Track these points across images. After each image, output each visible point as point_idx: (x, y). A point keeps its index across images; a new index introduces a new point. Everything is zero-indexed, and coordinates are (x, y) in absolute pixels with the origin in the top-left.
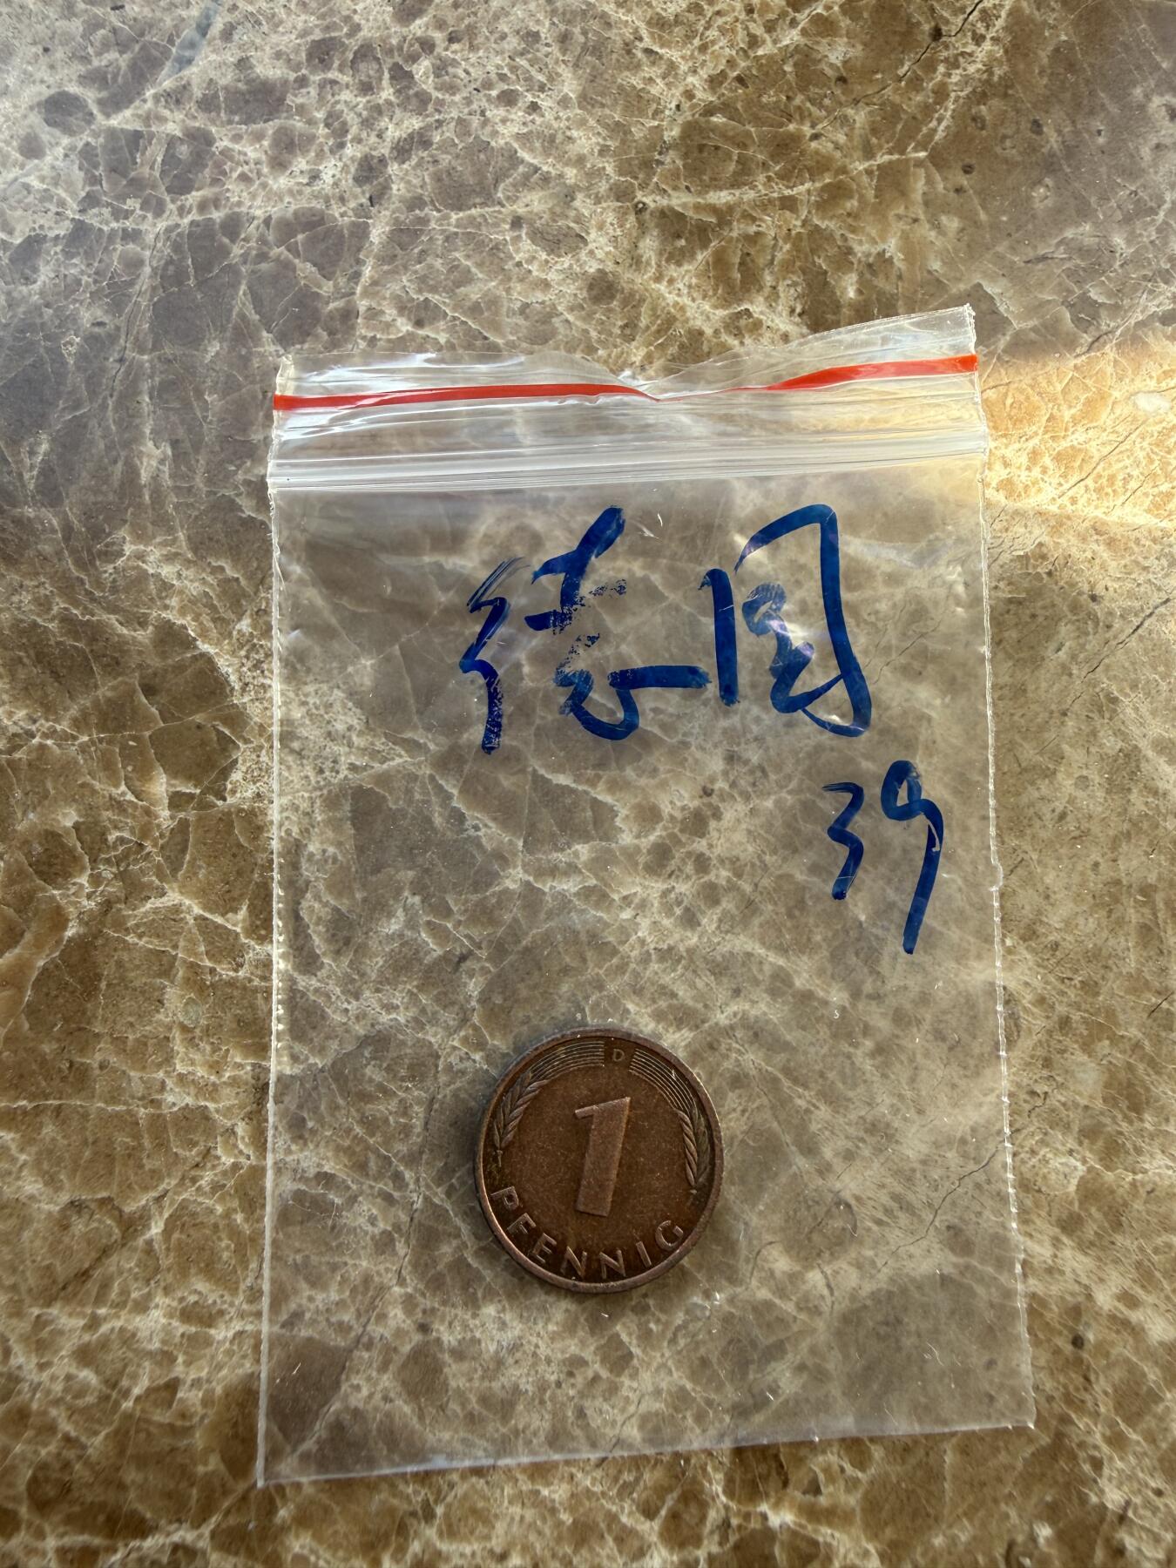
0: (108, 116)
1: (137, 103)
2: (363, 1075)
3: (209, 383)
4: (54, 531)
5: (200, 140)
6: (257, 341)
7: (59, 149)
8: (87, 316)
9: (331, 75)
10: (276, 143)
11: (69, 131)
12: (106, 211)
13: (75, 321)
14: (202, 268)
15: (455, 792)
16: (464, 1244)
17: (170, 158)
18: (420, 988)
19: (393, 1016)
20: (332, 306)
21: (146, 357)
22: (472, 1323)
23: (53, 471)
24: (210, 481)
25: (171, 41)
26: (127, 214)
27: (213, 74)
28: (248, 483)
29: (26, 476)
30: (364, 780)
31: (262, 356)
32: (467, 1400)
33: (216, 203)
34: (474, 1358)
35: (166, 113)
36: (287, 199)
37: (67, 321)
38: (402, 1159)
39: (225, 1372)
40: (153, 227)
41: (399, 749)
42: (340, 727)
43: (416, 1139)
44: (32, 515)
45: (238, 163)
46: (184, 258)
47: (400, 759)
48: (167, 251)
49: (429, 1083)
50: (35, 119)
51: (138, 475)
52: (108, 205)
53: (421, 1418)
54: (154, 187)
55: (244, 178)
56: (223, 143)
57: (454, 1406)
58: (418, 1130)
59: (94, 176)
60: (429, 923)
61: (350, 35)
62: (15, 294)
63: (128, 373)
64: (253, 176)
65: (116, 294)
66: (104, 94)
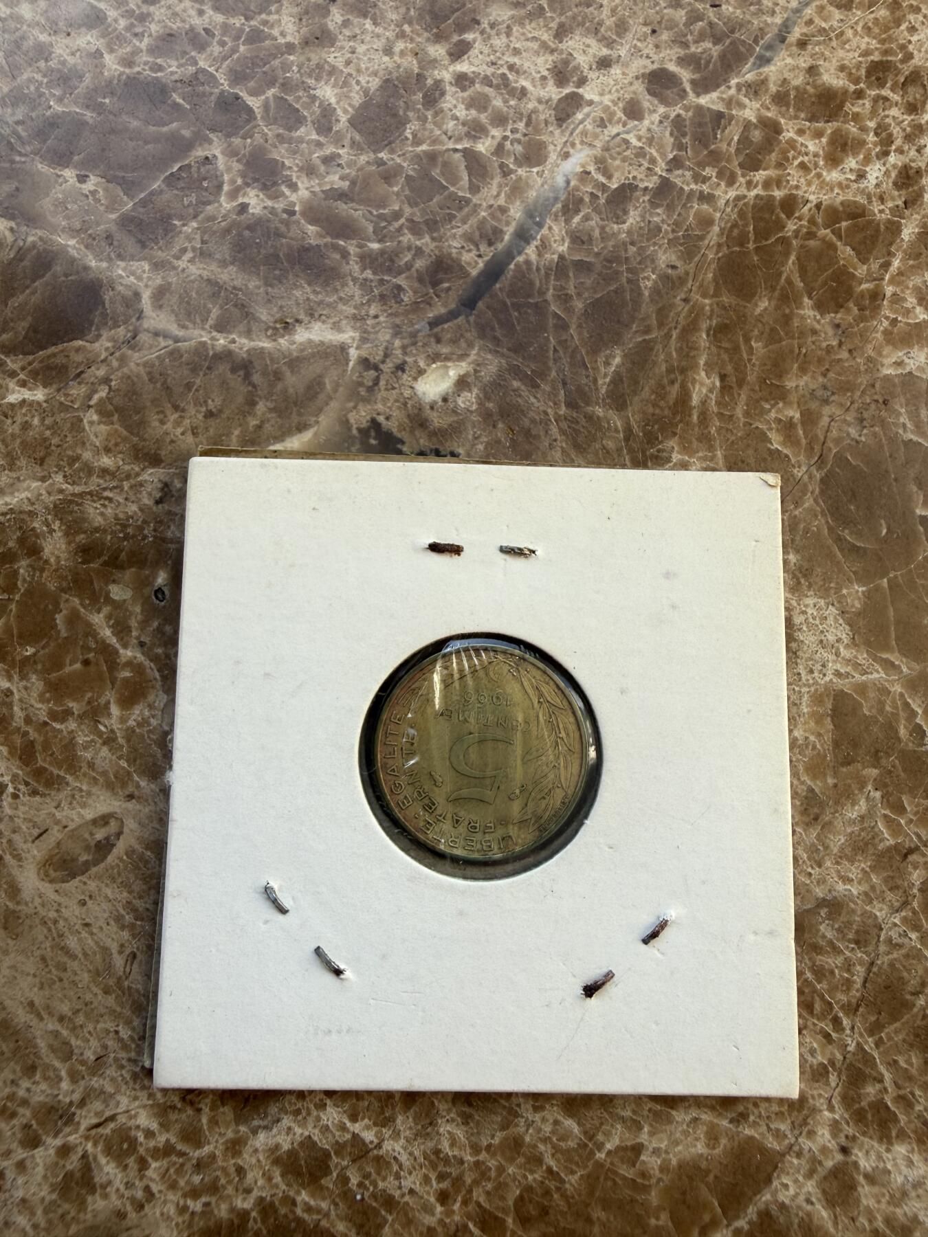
0: (698, 95)
1: (723, 88)
2: (818, 930)
3: (756, 332)
4: (617, 431)
5: (772, 129)
6: (800, 305)
7: (655, 116)
8: (665, 257)
9: (884, 92)
10: (832, 142)
11: (664, 101)
12: (688, 174)
13: (653, 261)
14: (761, 234)
15: (920, 711)
16: (885, 1089)
17: (745, 140)
18: (873, 868)
19: (848, 887)
20: (864, 286)
21: (707, 301)
22: (885, 1155)
23: (622, 380)
24: (747, 414)
25: (756, 41)
26: (705, 180)
27: (786, 75)
28: (779, 421)
29: (600, 382)
30: (844, 685)
31: (803, 318)
32: (875, 1218)
33: (779, 183)
34: (883, 1186)
35: (746, 101)
36: (836, 190)
37: (648, 260)
38: (842, 1008)
39: (680, 1148)
40: (725, 195)
41: (877, 667)
42: (831, 638)
43: (855, 993)
44: (601, 415)
45: (799, 153)
46: (747, 225)
47: (878, 675)
48: (734, 216)
49: (870, 948)
50: (639, 87)
51: (690, 397)
52: (690, 169)
53: (836, 1224)
54: (728, 161)
55: (802, 166)
56: (789, 134)
57: (863, 1220)
58: (858, 986)
59: (681, 143)
60: (885, 816)
61: (903, 61)
62: (607, 229)
63: (691, 312)
64: (811, 166)
65: (689, 245)
66: (696, 76)
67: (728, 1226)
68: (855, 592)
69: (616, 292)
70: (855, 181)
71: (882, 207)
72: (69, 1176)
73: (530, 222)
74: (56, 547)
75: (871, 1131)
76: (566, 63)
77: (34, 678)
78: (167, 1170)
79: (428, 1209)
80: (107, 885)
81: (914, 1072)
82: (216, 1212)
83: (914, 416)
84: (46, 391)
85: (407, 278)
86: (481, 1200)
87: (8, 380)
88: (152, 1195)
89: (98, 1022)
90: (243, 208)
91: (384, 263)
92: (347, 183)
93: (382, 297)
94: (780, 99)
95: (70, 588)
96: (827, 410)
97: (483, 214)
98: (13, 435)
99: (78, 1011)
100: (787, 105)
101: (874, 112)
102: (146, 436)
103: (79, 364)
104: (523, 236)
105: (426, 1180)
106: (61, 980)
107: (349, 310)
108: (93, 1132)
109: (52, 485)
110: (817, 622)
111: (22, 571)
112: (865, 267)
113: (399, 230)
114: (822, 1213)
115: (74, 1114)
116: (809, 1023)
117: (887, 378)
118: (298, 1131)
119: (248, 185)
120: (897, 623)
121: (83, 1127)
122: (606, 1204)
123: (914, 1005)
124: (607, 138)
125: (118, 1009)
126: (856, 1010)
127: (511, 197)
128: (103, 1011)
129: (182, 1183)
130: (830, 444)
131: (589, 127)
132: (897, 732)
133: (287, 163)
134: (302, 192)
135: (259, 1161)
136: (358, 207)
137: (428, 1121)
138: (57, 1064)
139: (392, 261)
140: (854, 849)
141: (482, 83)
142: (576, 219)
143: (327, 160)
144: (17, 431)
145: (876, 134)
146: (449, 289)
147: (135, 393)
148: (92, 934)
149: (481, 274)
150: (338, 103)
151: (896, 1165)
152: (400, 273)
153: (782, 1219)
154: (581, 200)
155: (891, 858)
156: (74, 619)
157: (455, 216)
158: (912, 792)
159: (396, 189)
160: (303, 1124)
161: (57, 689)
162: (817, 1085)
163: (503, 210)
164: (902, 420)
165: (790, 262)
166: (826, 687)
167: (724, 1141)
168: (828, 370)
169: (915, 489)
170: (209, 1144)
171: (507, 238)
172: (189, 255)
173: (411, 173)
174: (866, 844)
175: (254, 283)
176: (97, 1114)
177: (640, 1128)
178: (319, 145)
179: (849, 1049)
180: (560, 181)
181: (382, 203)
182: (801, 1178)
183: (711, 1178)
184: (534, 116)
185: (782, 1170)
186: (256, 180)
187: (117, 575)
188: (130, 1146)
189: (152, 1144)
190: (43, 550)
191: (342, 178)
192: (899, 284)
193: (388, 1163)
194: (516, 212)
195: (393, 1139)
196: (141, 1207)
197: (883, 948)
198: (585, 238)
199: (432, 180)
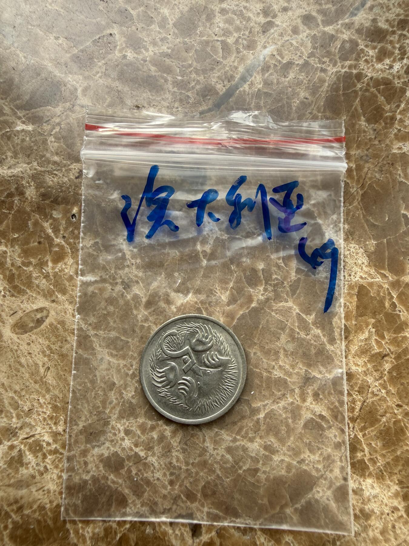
67: (292, 507)
68: (372, 244)
69: (281, 106)
70: (388, 69)
71: (399, 81)
72: (12, 458)
73: (247, 74)
74: (31, 192)
75: (357, 473)
76: (269, 8)
77: (17, 247)
78: (55, 460)
79: (165, 487)
80: (40, 338)
81: (378, 448)
82: (74, 479)
83: (404, 171)
84: (33, 126)
85: (192, 93)
86: (188, 485)
87: (17, 120)
88: (47, 470)
89: (31, 395)
90: (125, 57)
91: (182, 85)
92: (170, 50)
93: (181, 100)
94: (359, 31)
95: (36, 211)
96: (367, 165)
97: (228, 69)
98: (17, 144)
99: (23, 389)
100: (362, 34)
101: (399, 41)
102: (74, 149)
103: (48, 117)
104: (243, 79)
105: (165, 475)
106: (17, 375)
107: (166, 104)
108: (25, 441)
109: (31, 166)
110: (355, 255)
111: (16, 201)
112: (389, 106)
113: (191, 72)
114: (333, 505)
115: (17, 432)
116: (335, 424)
117: (394, 154)
118: (112, 449)
119: (127, 47)
120: (389, 258)
121: (20, 438)
122: (241, 492)
123: (381, 421)
124: (283, 42)
125: (40, 390)
126: (356, 420)
127: (239, 63)
128: (33, 390)
129: (60, 466)
130: (367, 180)
131: (276, 36)
132: (384, 304)
133: (145, 39)
134: (150, 52)
135: (94, 460)
136: (173, 61)
137: (167, 450)
138: (12, 411)
139: (186, 85)
140: (361, 352)
141: (232, 13)
142: (267, 75)
143: (162, 40)
144: (19, 142)
145: (399, 50)
146: (210, 99)
147: (71, 131)
148: (32, 357)
149: (223, 94)
150: (170, 16)
151: (366, 487)
152: (189, 91)
153: (316, 506)
154: (270, 67)
155: (376, 358)
156: (36, 224)
157: (215, 69)
158: (388, 330)
159: (191, 55)
160: (114, 446)
161: (26, 253)
162: (336, 450)
163: (236, 68)
164: (399, 172)
165: (357, 101)
166: (356, 283)
167: (294, 470)
168: (369, 148)
169: (402, 202)
170: (73, 450)
171: (236, 79)
172: (100, 74)
173: (198, 48)
174: (367, 351)
175: (126, 89)
176: (27, 433)
177: (258, 462)
178: (159, 33)
179: (351, 436)
180: (261, 58)
181: (185, 60)
182: (325, 489)
183: (287, 485)
184: (253, 29)
185: (318, 485)
186: (132, 45)
187: (56, 207)
188: (40, 448)
189: (49, 448)
190: (26, 193)
191: (168, 48)
192: (403, 115)
193: (149, 467)
194: (241, 69)
195: (153, 456)
196: (42, 474)
197: (370, 395)
198: (270, 83)
199: (206, 53)
